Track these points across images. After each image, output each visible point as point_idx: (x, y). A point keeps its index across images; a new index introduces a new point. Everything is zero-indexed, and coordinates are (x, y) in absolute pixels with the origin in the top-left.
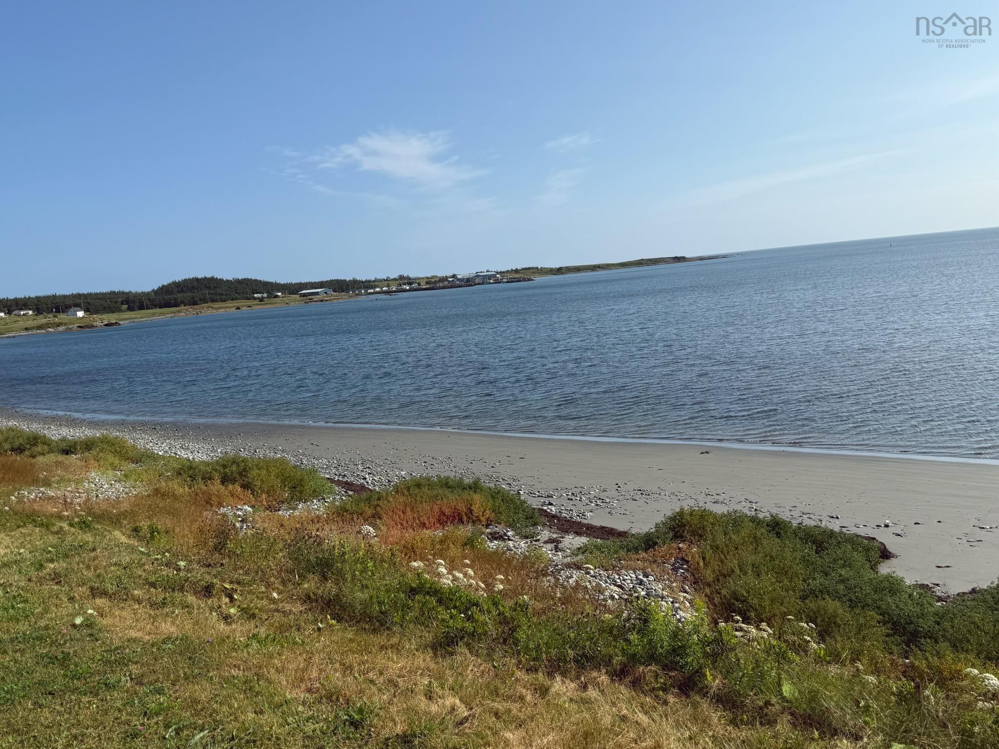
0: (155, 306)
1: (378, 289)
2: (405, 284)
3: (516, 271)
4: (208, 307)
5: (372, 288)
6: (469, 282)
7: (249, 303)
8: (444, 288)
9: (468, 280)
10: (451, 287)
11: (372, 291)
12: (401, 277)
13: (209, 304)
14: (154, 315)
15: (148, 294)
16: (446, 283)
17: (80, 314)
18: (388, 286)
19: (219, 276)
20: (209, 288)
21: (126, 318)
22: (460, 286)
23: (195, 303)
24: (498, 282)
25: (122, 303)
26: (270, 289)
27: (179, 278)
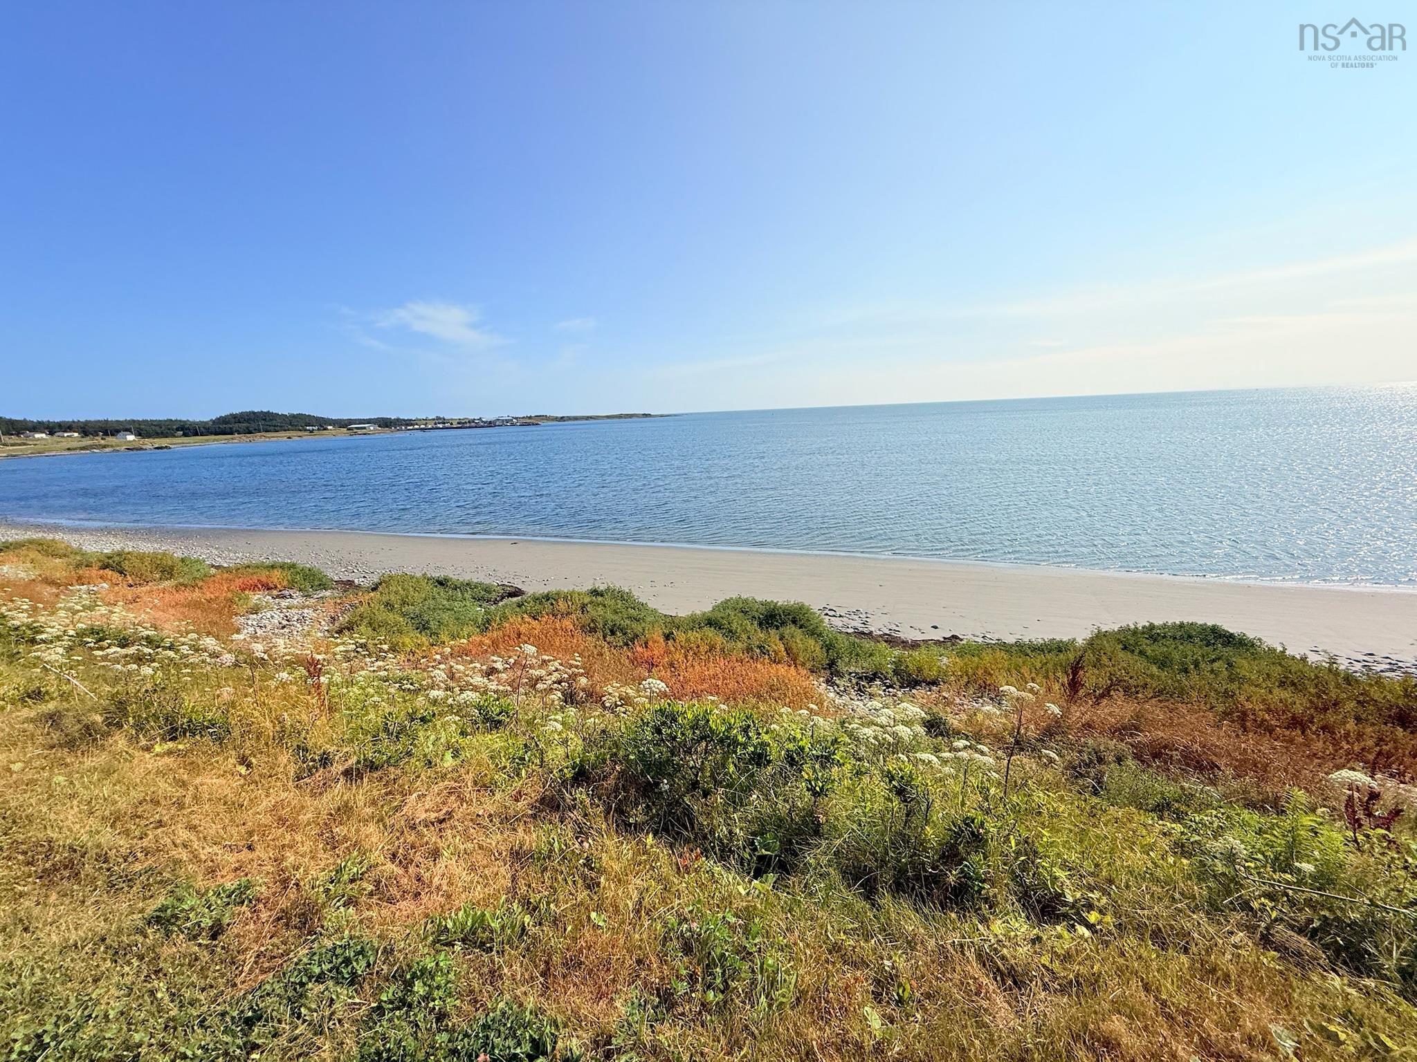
0: (211, 434)
1: (416, 427)
2: (439, 423)
3: (530, 418)
4: (261, 436)
5: (412, 425)
6: (490, 424)
7: (300, 433)
8: (470, 427)
9: (490, 422)
10: (476, 427)
11: (411, 427)
12: (438, 418)
13: (263, 434)
14: (207, 441)
15: (206, 423)
16: (473, 424)
17: (131, 438)
18: (426, 424)
19: (274, 410)
20: (265, 420)
21: (178, 444)
22: (483, 427)
23: (250, 432)
24: (513, 425)
25: (178, 430)
26: (322, 424)
27: (236, 411)
